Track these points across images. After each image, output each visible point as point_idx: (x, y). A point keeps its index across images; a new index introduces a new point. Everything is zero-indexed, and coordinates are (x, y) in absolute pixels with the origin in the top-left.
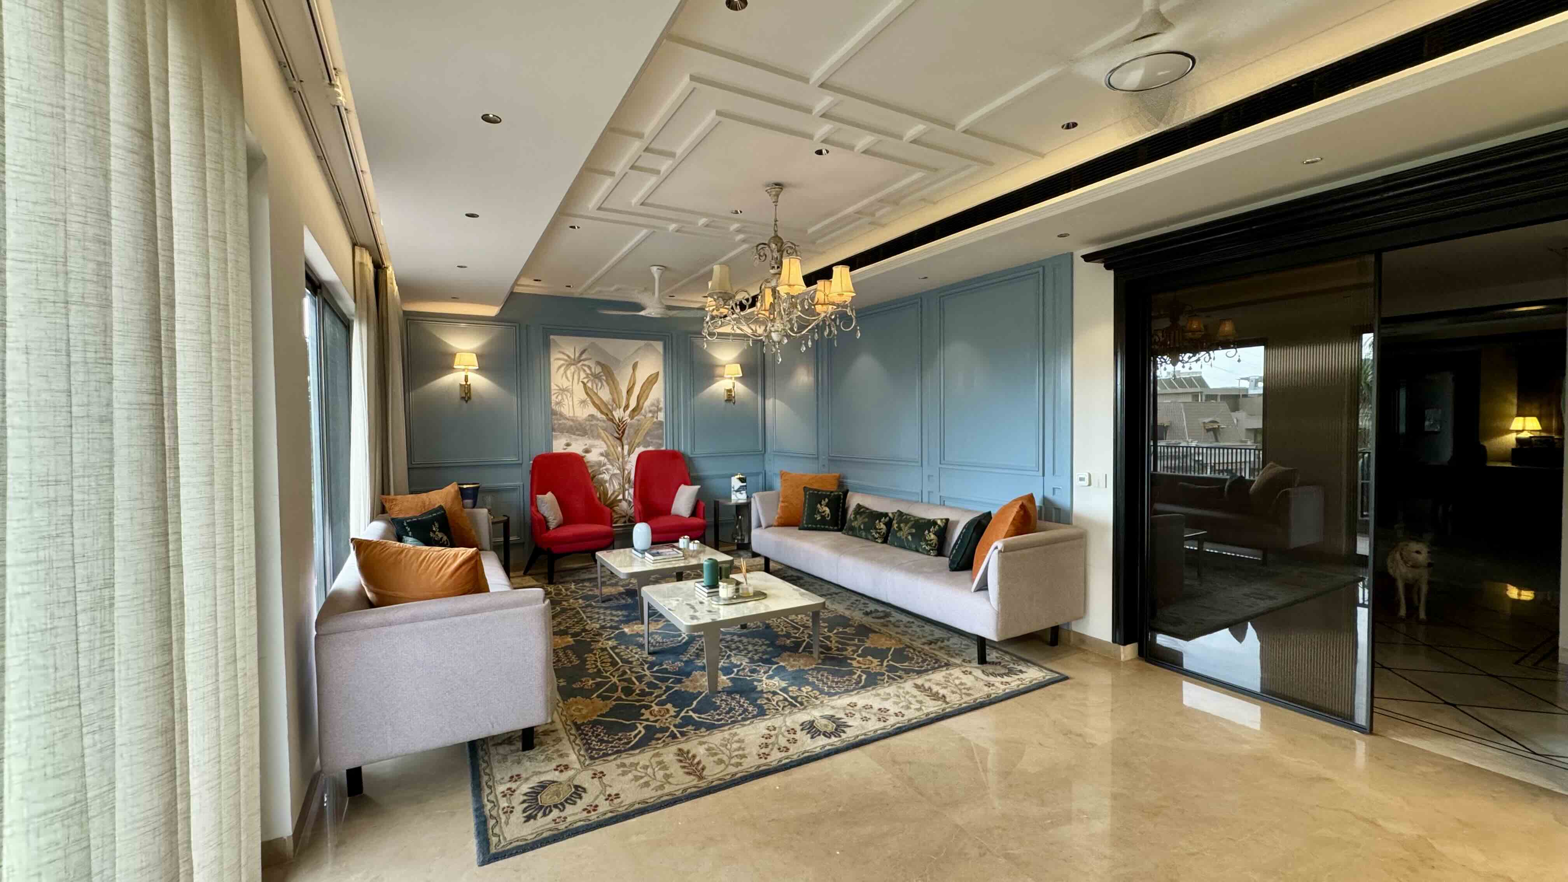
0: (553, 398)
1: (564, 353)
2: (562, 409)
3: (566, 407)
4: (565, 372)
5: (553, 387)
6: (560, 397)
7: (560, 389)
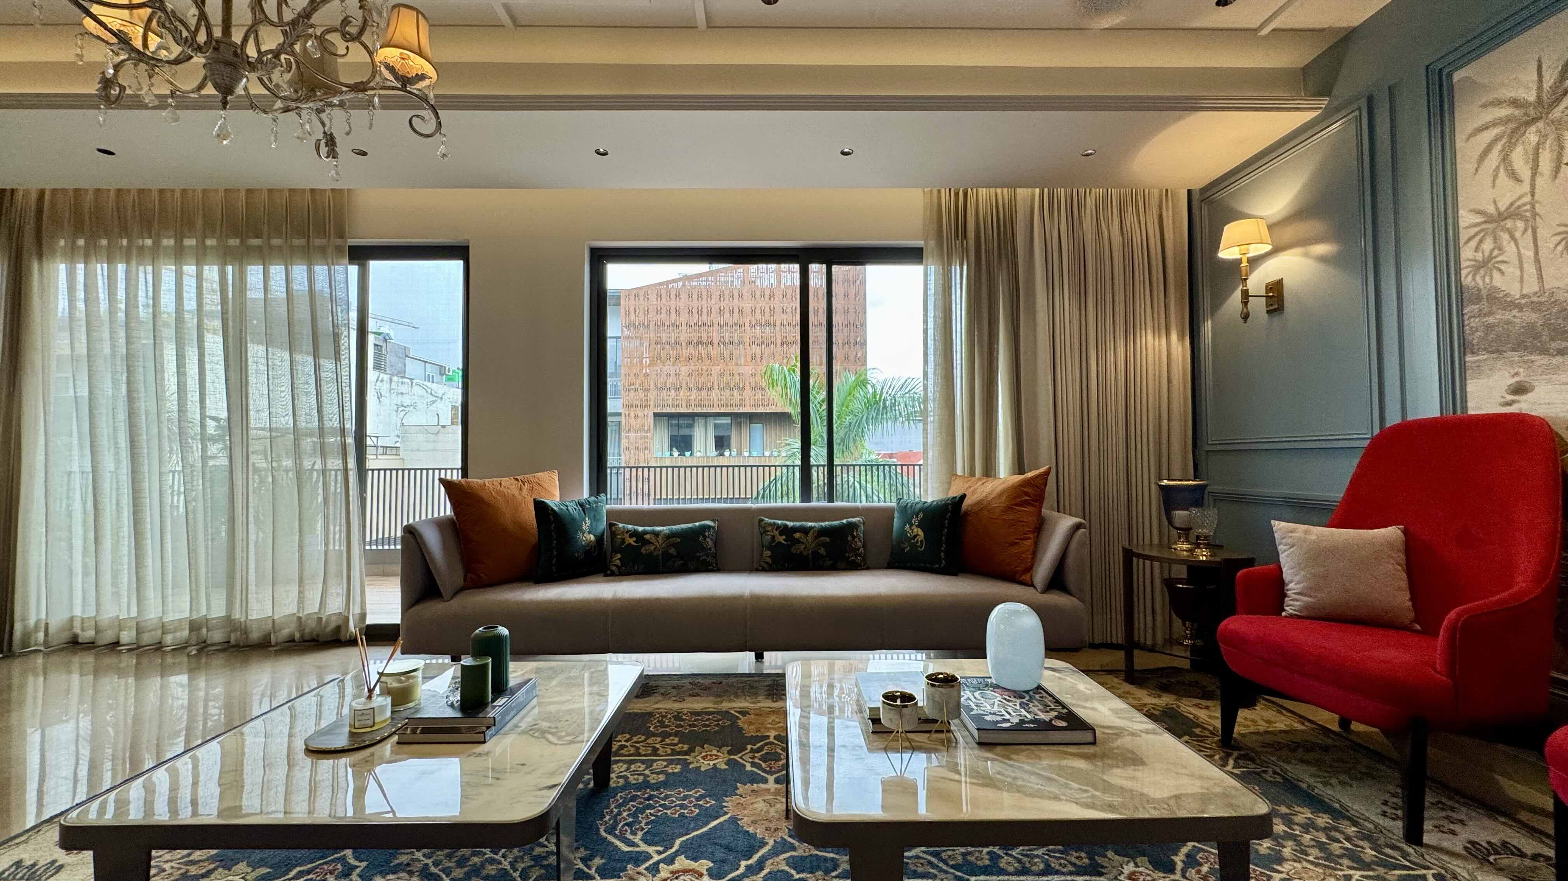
0: (1467, 253)
1: (1498, 103)
2: (1498, 280)
3: (1512, 270)
4: (1505, 158)
5: (1466, 218)
6: (1488, 245)
7: (1490, 219)
